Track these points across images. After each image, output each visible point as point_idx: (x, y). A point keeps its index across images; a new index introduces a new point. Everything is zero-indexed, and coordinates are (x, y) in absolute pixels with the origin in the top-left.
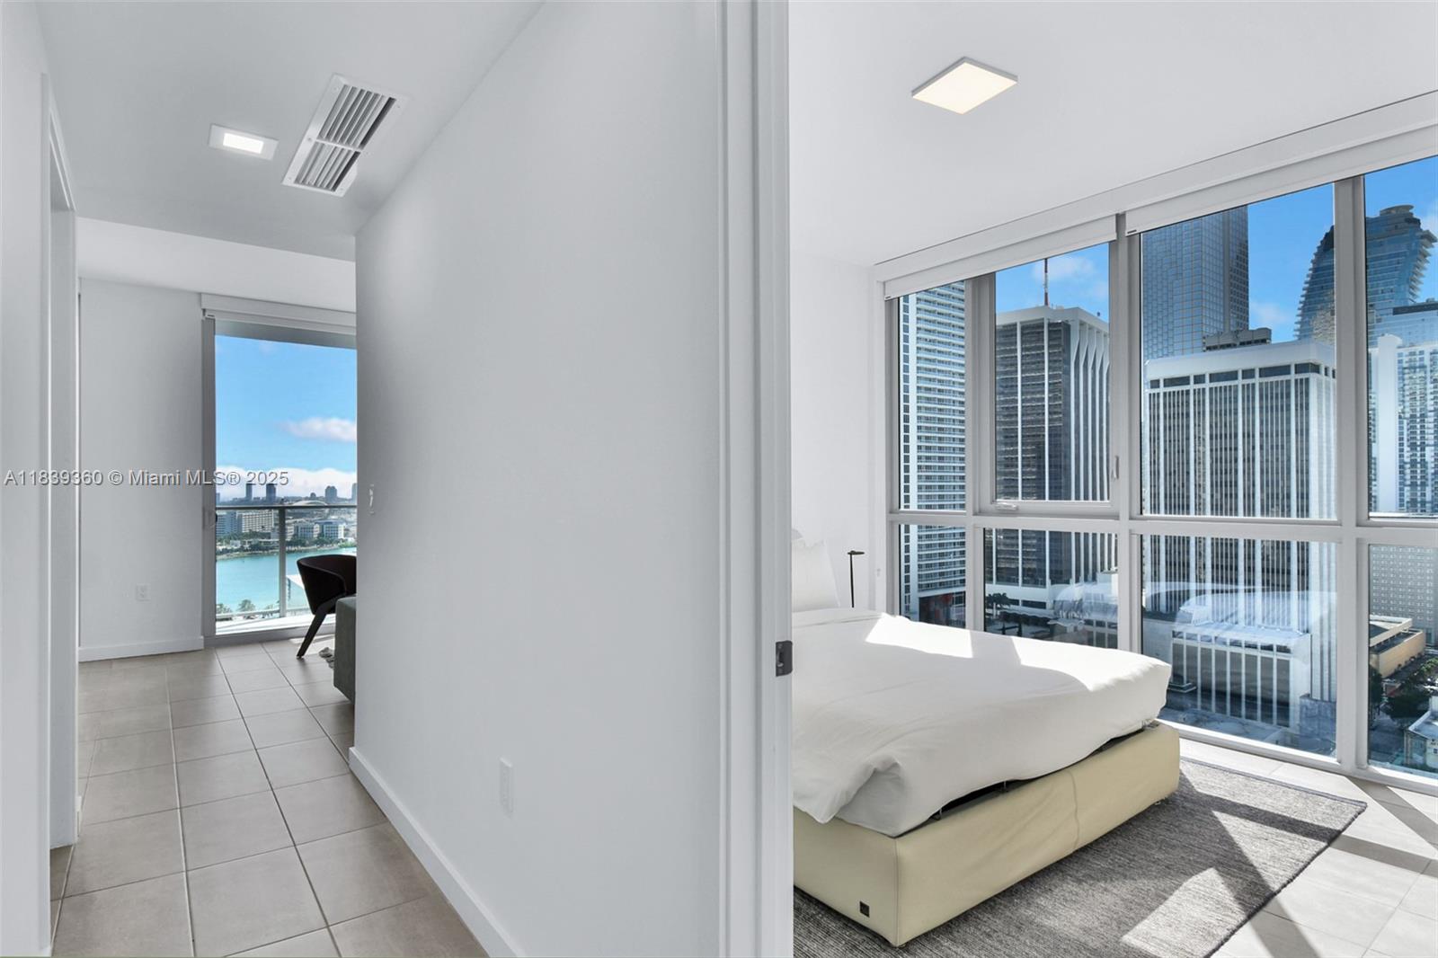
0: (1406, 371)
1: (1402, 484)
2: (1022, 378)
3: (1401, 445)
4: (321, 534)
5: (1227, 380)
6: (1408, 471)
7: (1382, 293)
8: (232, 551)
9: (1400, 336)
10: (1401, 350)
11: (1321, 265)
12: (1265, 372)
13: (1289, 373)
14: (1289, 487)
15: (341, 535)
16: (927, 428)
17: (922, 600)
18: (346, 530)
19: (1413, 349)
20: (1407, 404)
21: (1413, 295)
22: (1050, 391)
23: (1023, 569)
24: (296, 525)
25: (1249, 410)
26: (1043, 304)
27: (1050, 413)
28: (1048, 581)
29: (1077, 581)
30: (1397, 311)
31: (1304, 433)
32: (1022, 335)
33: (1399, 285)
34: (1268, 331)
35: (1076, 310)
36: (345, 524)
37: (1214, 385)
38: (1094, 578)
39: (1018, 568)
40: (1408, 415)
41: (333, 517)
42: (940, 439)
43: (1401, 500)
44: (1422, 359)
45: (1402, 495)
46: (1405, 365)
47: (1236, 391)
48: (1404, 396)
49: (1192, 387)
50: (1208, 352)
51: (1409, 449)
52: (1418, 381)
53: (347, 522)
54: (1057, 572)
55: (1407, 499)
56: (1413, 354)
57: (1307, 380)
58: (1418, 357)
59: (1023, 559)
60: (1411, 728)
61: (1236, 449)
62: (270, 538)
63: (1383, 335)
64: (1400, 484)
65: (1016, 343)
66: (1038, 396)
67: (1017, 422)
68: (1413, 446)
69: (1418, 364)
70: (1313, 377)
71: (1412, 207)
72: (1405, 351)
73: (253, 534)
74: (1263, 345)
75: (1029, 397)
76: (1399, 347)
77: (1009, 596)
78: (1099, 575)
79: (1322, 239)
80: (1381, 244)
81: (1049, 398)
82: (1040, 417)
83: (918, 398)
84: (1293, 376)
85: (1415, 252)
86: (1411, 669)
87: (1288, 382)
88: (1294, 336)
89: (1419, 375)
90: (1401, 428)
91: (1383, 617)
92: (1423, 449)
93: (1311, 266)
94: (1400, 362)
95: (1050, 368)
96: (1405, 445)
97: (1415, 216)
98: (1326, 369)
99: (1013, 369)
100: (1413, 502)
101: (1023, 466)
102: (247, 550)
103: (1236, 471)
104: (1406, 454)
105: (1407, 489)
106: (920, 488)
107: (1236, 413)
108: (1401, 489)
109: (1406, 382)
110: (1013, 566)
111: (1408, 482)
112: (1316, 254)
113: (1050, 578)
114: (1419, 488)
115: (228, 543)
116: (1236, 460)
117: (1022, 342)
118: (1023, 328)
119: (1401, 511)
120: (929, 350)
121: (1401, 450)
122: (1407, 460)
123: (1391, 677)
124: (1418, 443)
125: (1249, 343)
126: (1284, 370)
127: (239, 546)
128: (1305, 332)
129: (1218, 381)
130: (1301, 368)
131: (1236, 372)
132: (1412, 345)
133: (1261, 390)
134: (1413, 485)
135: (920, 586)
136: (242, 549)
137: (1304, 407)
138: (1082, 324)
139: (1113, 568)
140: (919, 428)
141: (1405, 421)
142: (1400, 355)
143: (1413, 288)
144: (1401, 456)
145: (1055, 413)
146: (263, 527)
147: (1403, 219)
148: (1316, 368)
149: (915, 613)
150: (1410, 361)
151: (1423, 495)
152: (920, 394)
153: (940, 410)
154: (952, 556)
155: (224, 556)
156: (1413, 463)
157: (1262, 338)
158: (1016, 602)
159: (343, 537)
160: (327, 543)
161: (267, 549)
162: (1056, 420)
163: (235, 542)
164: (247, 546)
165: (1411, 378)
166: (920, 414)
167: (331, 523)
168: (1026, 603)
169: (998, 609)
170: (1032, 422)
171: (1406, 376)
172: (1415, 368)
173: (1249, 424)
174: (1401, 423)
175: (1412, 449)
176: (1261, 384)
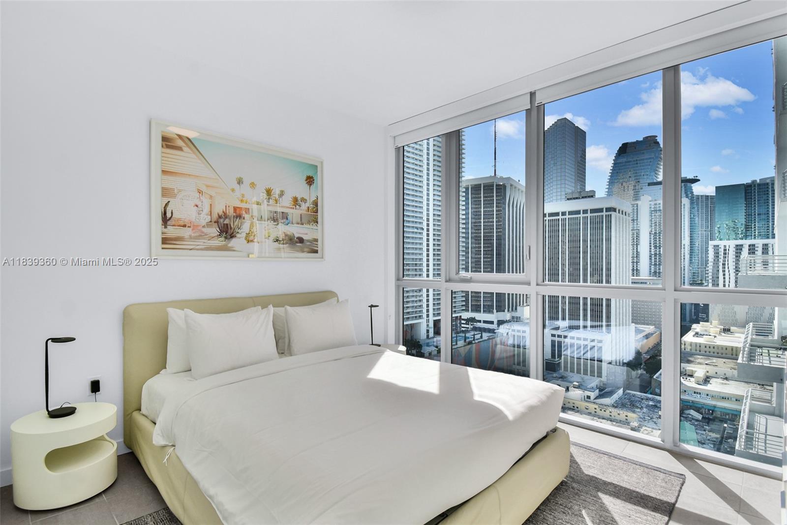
0: (653, 212)
1: (651, 264)
2: (484, 211)
3: (650, 246)
5: (575, 214)
6: (653, 258)
7: (643, 175)
9: (650, 196)
10: (651, 203)
11: (617, 162)
12: (593, 211)
13: (603, 212)
14: (602, 265)
16: (438, 235)
17: (435, 321)
19: (655, 202)
20: (653, 227)
21: (656, 177)
22: (496, 218)
23: (484, 305)
25: (585, 229)
26: (493, 175)
27: (496, 228)
28: (495, 311)
29: (508, 311)
30: (649, 184)
31: (609, 240)
32: (484, 189)
33: (651, 172)
34: (594, 192)
35: (509, 179)
37: (570, 216)
38: (516, 309)
39: (481, 305)
40: (653, 233)
43: (650, 272)
44: (659, 207)
45: (650, 269)
46: (653, 209)
47: (580, 220)
48: (652, 224)
49: (560, 217)
50: (568, 201)
51: (653, 248)
52: (658, 217)
54: (499, 306)
55: (652, 271)
56: (656, 204)
57: (611, 215)
58: (658, 206)
59: (483, 300)
60: (655, 377)
61: (579, 247)
63: (643, 195)
64: (650, 264)
65: (481, 194)
66: (491, 220)
67: (481, 233)
68: (655, 247)
69: (658, 209)
70: (613, 214)
71: (657, 136)
72: (653, 203)
74: (592, 199)
75: (486, 220)
76: (650, 201)
77: (477, 319)
78: (518, 308)
79: (618, 150)
80: (643, 153)
81: (496, 221)
82: (492, 231)
83: (434, 219)
84: (604, 213)
85: (657, 157)
86: (654, 349)
87: (602, 216)
88: (606, 194)
89: (658, 214)
90: (650, 238)
91: (642, 326)
92: (660, 248)
93: (613, 162)
94: (650, 208)
95: (496, 206)
96: (652, 246)
97: (658, 141)
98: (619, 210)
99: (480, 206)
100: (655, 272)
101: (484, 255)
103: (580, 257)
104: (652, 251)
105: (652, 266)
106: (434, 265)
107: (580, 230)
108: (650, 267)
109: (653, 217)
110: (479, 304)
111: (653, 264)
112: (615, 157)
113: (496, 309)
114: (658, 266)
116: (580, 253)
117: (484, 193)
118: (484, 187)
119: (650, 276)
121: (651, 249)
122: (653, 253)
123: (646, 353)
124: (658, 245)
125: (586, 197)
126: (601, 210)
128: (610, 193)
129: (572, 215)
130: (608, 210)
131: (580, 211)
132: (655, 200)
133: (591, 219)
134: (655, 265)
135: (434, 314)
137: (609, 228)
138: (511, 185)
139: (525, 304)
140: (434, 235)
141: (652, 235)
142: (650, 205)
143: (656, 174)
144: (650, 251)
145: (499, 229)
147: (653, 142)
148: (614, 210)
149: (431, 328)
150: (655, 207)
151: (660, 269)
152: (434, 218)
156: (655, 255)
157: (591, 195)
158: (480, 321)
162: (499, 232)
165: (655, 215)
166: (434, 228)
168: (485, 322)
169: (471, 325)
170: (488, 233)
171: (653, 215)
172: (656, 211)
173: (585, 235)
174: (650, 236)
175: (655, 248)
176: (590, 217)
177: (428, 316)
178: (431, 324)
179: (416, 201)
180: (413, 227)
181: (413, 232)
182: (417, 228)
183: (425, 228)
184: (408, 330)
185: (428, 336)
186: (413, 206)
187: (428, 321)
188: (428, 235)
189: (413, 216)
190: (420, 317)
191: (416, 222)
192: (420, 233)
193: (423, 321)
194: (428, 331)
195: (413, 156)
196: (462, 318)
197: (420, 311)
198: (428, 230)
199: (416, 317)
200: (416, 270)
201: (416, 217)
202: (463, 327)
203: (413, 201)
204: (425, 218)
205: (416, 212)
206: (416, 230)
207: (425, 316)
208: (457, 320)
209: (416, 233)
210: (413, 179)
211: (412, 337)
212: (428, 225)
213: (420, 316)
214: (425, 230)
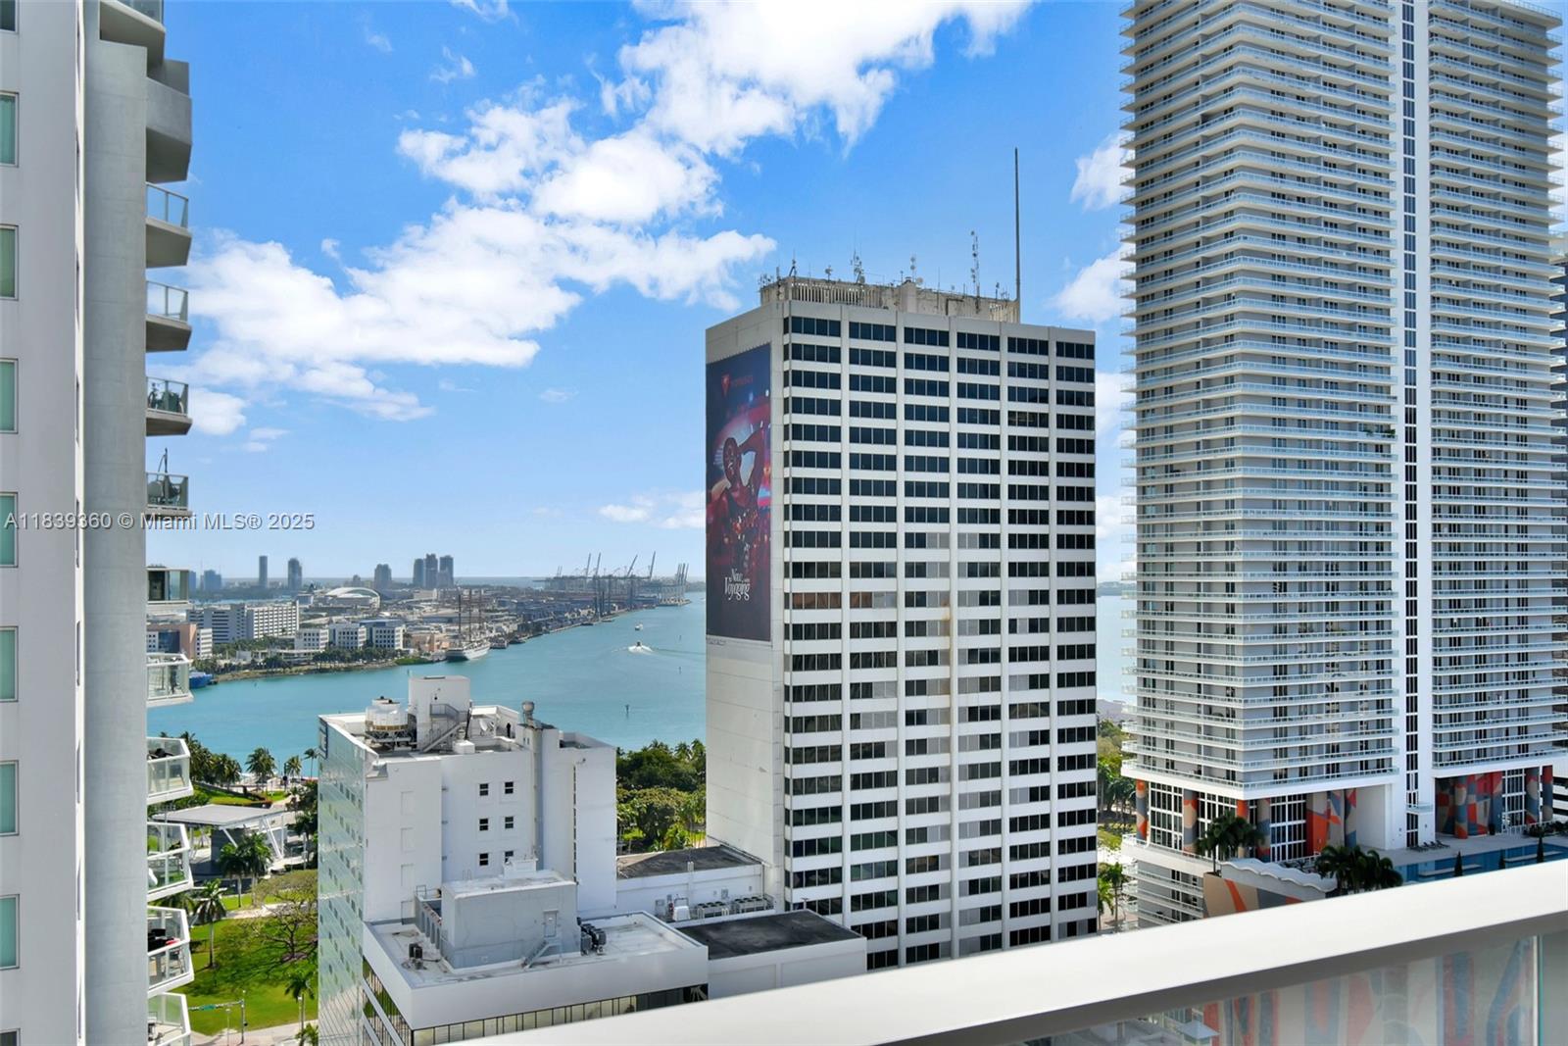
4: (369, 643)
8: (238, 668)
15: (399, 645)
17: (1441, 783)
18: (406, 636)
24: (332, 626)
36: (404, 627)
41: (387, 614)
42: (1478, 472)
53: (406, 622)
62: (293, 648)
73: (270, 642)
83: (1435, 394)
102: (260, 667)
106: (1437, 567)
115: (233, 655)
120: (1456, 302)
127: (249, 660)
135: (1437, 757)
136: (253, 665)
140: (1436, 452)
146: (283, 631)
149: (1424, 809)
153: (1478, 416)
154: (1502, 699)
155: (227, 676)
159: (401, 647)
160: (377, 657)
161: (289, 665)
163: (243, 653)
164: (260, 660)
166: (1438, 426)
167: (383, 624)
177: (1412, 762)
178: (1427, 794)
179: (1364, 328)
180: (1351, 426)
181: (1351, 446)
182: (1367, 430)
183: (1400, 427)
184: (1333, 813)
185: (1412, 841)
186: (1351, 347)
187: (1412, 782)
188: (1411, 454)
189: (1351, 386)
190: (1382, 766)
191: (1363, 407)
192: (1379, 448)
193: (1394, 783)
194: (1412, 821)
195: (1349, 159)
196: (1556, 774)
197: (1380, 743)
198: (1411, 435)
199: (1364, 765)
200: (1364, 586)
201: (1364, 387)
202: (1558, 811)
203: (1351, 327)
204: (1399, 390)
205: (1364, 368)
206: (1362, 438)
207: (1399, 761)
208: (1532, 783)
209: (1364, 447)
210: (1350, 247)
211: (1349, 839)
212: (1411, 416)
213: (1380, 764)
214: (1401, 433)
